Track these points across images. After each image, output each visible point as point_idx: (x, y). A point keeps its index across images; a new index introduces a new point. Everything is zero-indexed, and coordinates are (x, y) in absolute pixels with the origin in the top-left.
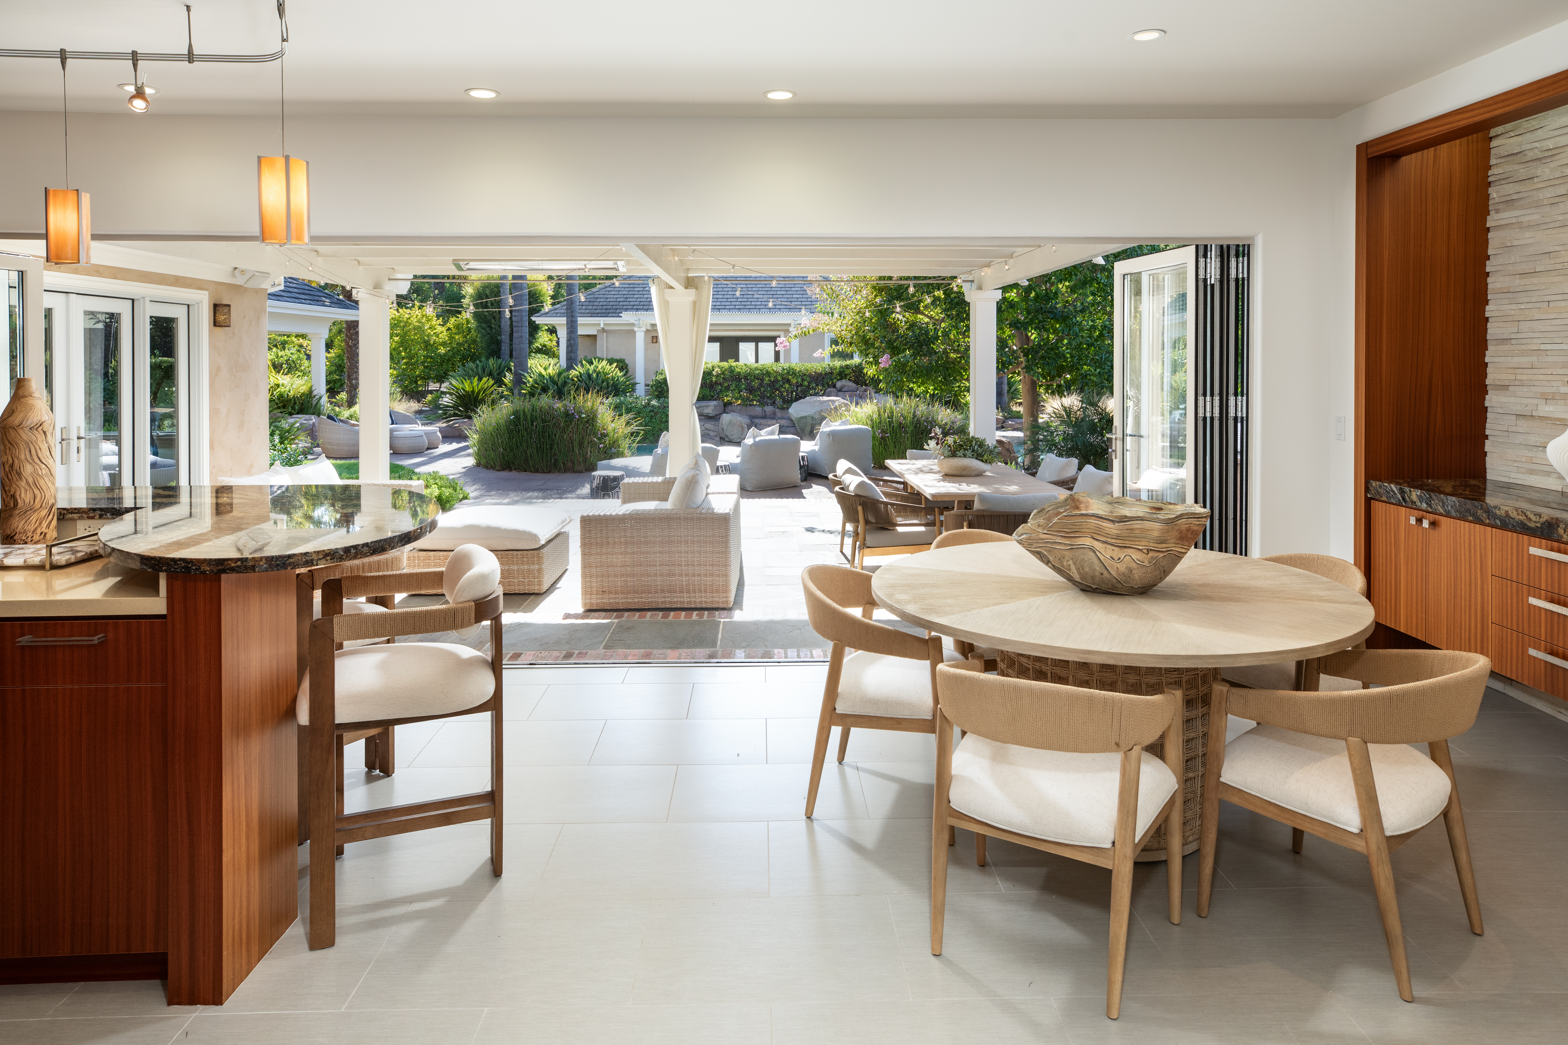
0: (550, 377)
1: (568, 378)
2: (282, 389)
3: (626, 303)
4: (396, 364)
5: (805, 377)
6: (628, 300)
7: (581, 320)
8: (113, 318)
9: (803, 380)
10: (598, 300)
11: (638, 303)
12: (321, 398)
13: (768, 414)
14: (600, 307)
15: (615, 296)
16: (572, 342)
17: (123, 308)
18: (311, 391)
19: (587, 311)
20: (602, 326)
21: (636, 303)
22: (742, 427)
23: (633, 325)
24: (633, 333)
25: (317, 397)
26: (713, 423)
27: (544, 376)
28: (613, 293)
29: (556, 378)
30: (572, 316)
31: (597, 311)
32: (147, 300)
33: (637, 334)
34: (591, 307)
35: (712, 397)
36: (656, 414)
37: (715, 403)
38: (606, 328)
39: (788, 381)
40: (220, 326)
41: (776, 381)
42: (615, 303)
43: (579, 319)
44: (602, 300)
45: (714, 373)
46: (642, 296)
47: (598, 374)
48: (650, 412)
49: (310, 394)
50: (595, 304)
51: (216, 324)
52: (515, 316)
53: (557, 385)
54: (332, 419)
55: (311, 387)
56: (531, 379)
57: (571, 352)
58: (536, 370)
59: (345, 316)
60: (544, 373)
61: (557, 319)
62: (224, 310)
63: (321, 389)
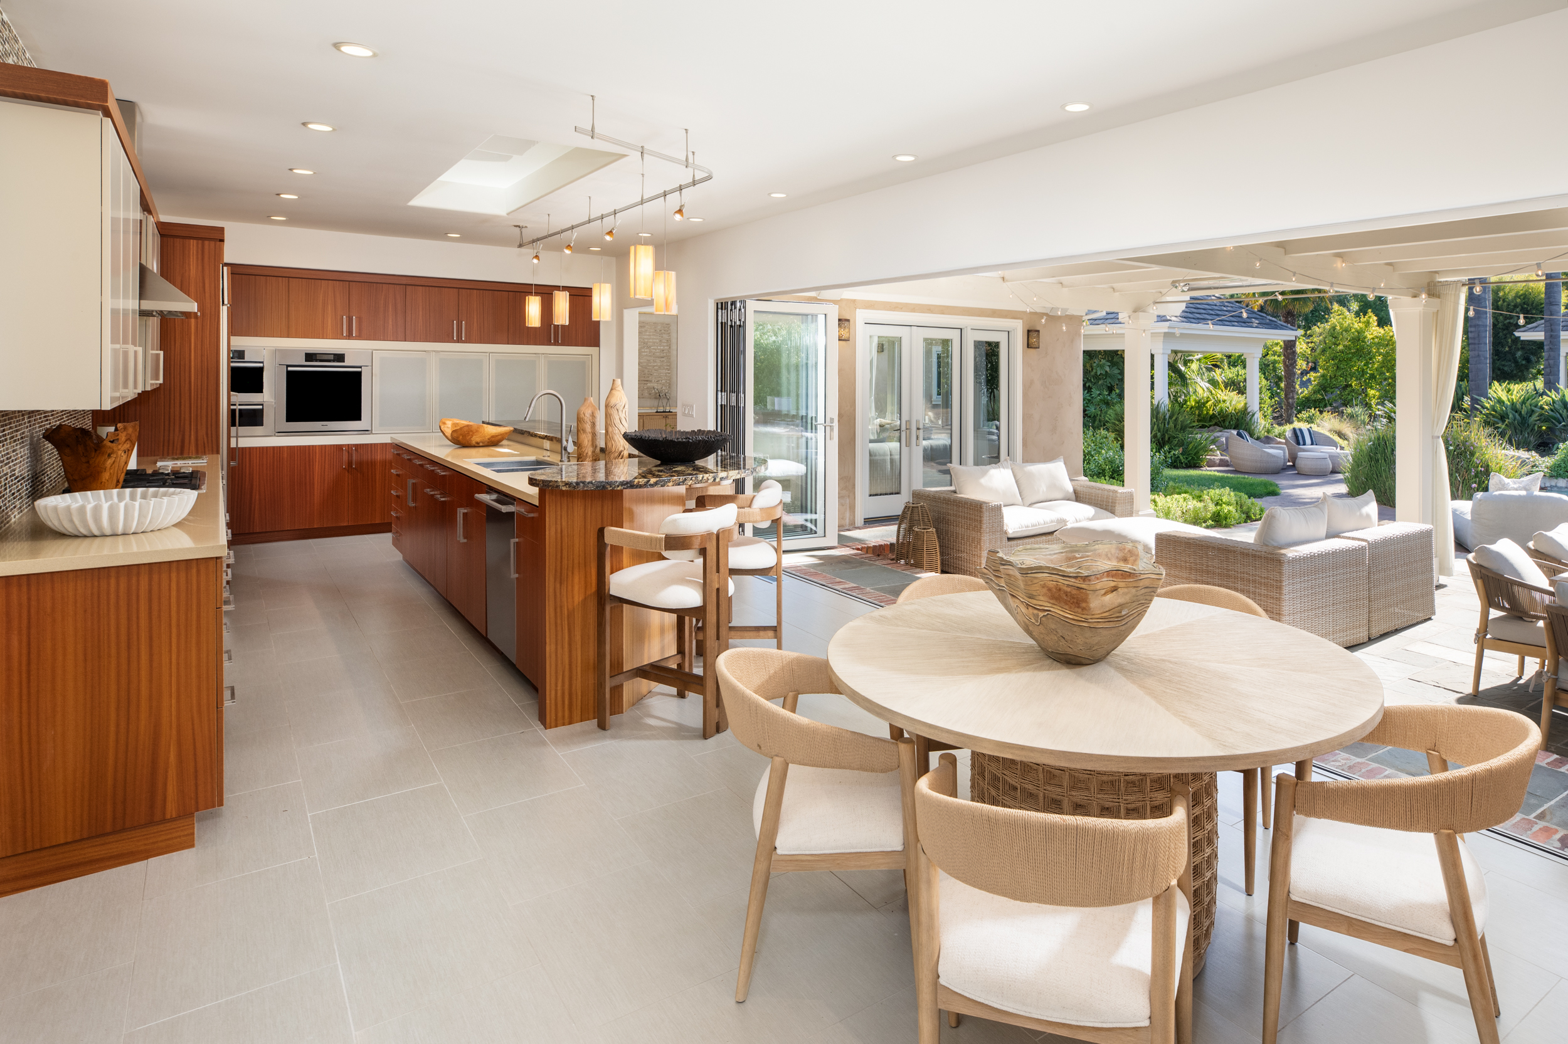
0: (1513, 404)
1: (1536, 406)
2: (1222, 405)
4: (1379, 385)
8: (946, 343)
12: (1253, 415)
16: (1551, 362)
17: (954, 336)
18: (1245, 408)
25: (1251, 414)
27: (1503, 402)
29: (1518, 406)
30: (1552, 330)
40: (1031, 347)
43: (1562, 333)
49: (1245, 411)
51: (1029, 345)
52: (1471, 332)
53: (1520, 414)
54: (1239, 434)
55: (1246, 404)
56: (1488, 405)
57: (1550, 373)
58: (1495, 395)
59: (1278, 337)
60: (1504, 398)
61: (1543, 333)
62: (1035, 334)
63: (1254, 406)
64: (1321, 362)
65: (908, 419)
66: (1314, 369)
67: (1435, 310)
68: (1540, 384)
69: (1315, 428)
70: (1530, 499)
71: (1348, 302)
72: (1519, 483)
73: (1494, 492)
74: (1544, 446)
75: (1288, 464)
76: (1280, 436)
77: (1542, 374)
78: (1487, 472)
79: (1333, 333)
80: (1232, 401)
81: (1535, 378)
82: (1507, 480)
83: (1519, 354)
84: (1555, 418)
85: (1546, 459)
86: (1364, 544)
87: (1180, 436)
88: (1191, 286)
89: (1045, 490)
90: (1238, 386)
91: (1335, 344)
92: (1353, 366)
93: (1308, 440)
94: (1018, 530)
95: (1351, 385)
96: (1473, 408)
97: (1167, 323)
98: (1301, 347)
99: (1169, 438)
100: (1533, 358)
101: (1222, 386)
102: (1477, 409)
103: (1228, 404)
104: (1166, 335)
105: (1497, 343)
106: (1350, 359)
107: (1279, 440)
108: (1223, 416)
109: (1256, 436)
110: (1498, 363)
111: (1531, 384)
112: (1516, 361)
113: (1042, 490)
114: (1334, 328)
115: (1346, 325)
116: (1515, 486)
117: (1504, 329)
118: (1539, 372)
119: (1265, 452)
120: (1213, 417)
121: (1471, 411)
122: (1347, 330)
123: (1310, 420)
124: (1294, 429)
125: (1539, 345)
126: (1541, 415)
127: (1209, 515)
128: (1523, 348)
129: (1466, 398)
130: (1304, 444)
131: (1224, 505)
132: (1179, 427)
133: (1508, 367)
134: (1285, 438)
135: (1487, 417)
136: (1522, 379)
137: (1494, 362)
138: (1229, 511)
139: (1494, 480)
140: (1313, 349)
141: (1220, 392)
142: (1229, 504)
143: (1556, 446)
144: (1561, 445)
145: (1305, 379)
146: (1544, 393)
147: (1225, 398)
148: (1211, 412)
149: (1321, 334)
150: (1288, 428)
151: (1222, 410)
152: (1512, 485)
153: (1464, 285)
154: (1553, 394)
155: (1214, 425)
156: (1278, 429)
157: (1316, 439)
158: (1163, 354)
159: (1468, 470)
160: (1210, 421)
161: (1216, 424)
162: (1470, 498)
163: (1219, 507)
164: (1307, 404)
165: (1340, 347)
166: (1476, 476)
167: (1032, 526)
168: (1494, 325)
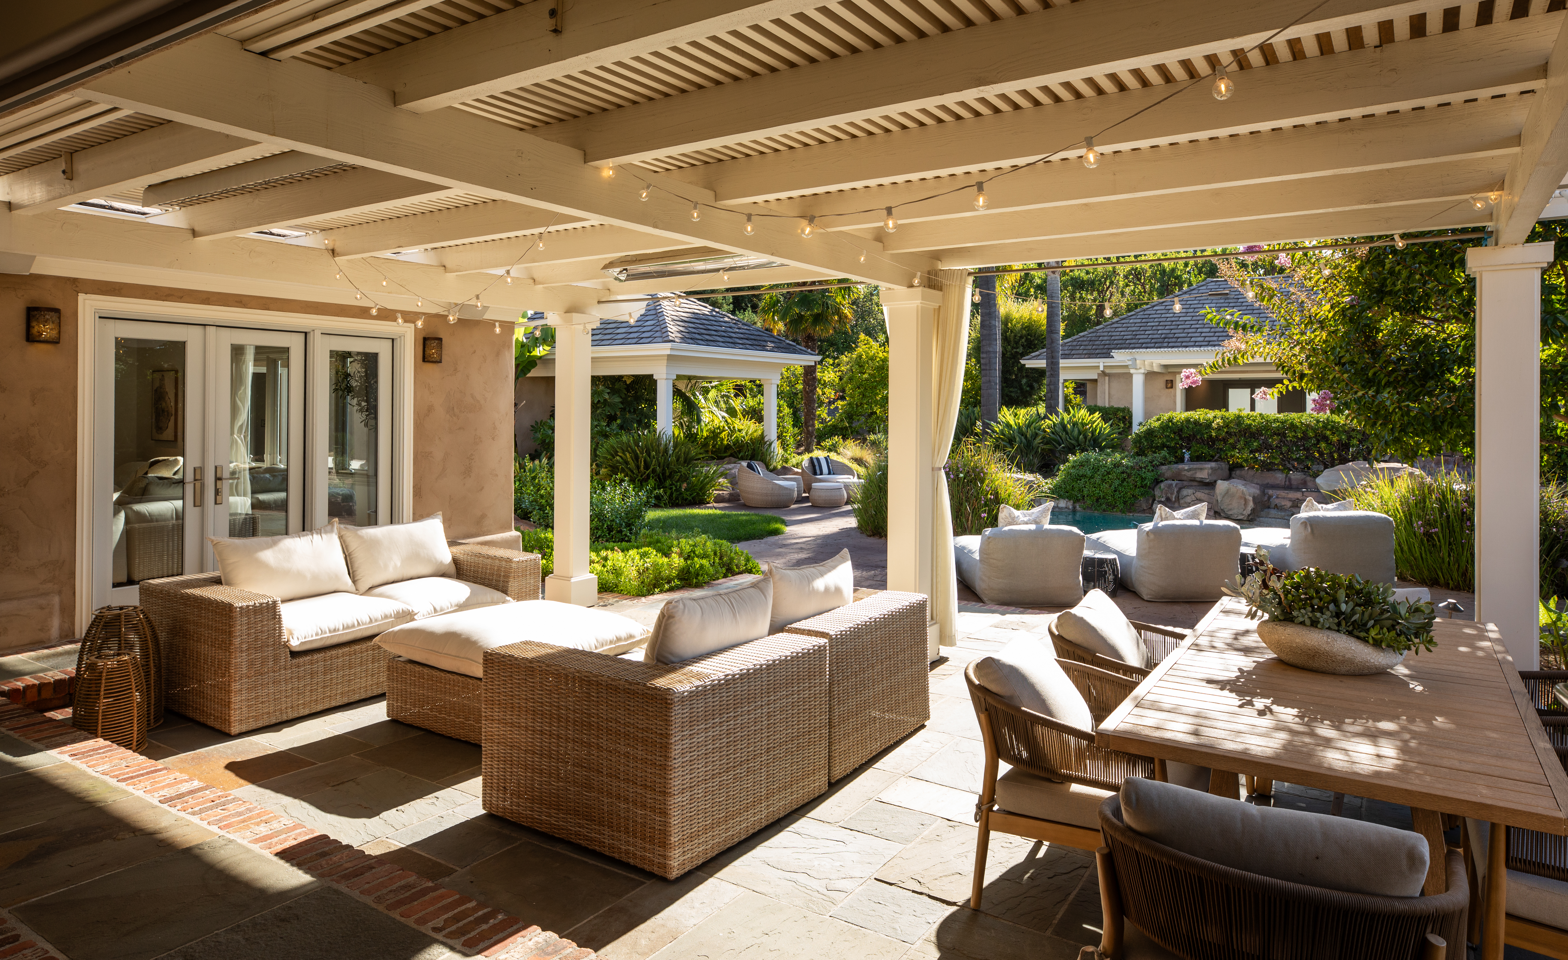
0: (1019, 427)
1: (1039, 429)
2: (737, 434)
3: (1134, 341)
5: (1353, 434)
6: (1138, 337)
7: (1063, 363)
9: (1350, 438)
10: (1101, 338)
11: (1149, 340)
12: (770, 444)
13: (1294, 483)
14: (1101, 347)
15: (1122, 333)
16: (1052, 387)
17: (291, 342)
18: (762, 436)
19: (1085, 352)
20: (1101, 368)
21: (1146, 341)
22: (1245, 500)
23: (1126, 367)
24: (1130, 376)
25: (767, 443)
26: (1207, 491)
27: (1011, 426)
28: (1120, 329)
29: (1024, 430)
30: (1053, 357)
31: (1097, 351)
32: (318, 334)
33: (1135, 377)
34: (1090, 347)
35: (1213, 457)
36: (1129, 476)
37: (1213, 464)
38: (1107, 371)
39: (1326, 439)
40: (429, 362)
41: (1305, 437)
42: (1120, 342)
43: (1061, 361)
44: (1105, 338)
45: (1214, 425)
46: (1155, 332)
47: (1075, 424)
48: (1123, 473)
49: (761, 440)
50: (1097, 343)
51: (425, 359)
53: (1026, 437)
54: (750, 466)
55: (763, 433)
56: (997, 429)
57: (1051, 398)
58: (1004, 420)
59: (799, 361)
60: (1012, 423)
61: (1045, 361)
62: (435, 344)
63: (772, 434)
64: (848, 391)
65: (198, 465)
66: (842, 398)
67: (936, 305)
68: (1042, 409)
69: (833, 456)
70: (1040, 533)
71: (876, 333)
72: (1030, 515)
73: (1003, 527)
74: (1046, 468)
75: (804, 495)
76: (798, 465)
77: (1043, 401)
78: (997, 500)
79: (860, 363)
80: (747, 428)
81: (1036, 404)
82: (1017, 513)
83: (1024, 381)
84: (1055, 440)
85: (1049, 481)
86: (823, 641)
87: (683, 470)
88: (630, 272)
89: (399, 564)
90: (756, 415)
91: (861, 373)
92: (878, 394)
93: (825, 469)
94: (314, 638)
95: (876, 413)
96: (984, 433)
97: (669, 345)
98: (829, 375)
99: (671, 473)
100: (1036, 385)
101: (740, 415)
102: (987, 433)
103: (744, 434)
104: (670, 357)
105: (1006, 371)
106: (875, 388)
107: (796, 470)
108: (739, 447)
109: (772, 467)
110: (1006, 390)
111: (1034, 409)
112: (1021, 389)
113: (394, 565)
114: (860, 357)
115: (871, 354)
116: (1026, 519)
117: (1010, 360)
118: (1040, 399)
119: (776, 484)
120: (728, 447)
121: (982, 435)
122: (872, 359)
123: (833, 448)
124: (811, 458)
125: (1040, 373)
126: (1044, 438)
127: (674, 573)
128: (1027, 376)
129: (978, 423)
130: (821, 474)
131: (696, 559)
132: (682, 460)
133: (1015, 393)
134: (802, 469)
135: (997, 441)
136: (1026, 405)
137: (1002, 389)
138: (702, 566)
139: (1005, 512)
140: (841, 379)
141: (737, 421)
142: (704, 556)
143: (1056, 467)
144: (1062, 467)
145: (832, 407)
146: (1046, 417)
147: (741, 427)
148: (725, 442)
149: (848, 363)
150: (806, 457)
151: (737, 440)
152: (1022, 518)
153: (970, 274)
154: (1054, 417)
155: (730, 456)
156: (794, 460)
157: (836, 469)
158: (667, 379)
159: (977, 498)
160: (725, 452)
161: (732, 455)
162: (978, 532)
163: (689, 562)
164: (833, 431)
165: (866, 376)
166: (986, 505)
167: (344, 629)
168: (1003, 355)
